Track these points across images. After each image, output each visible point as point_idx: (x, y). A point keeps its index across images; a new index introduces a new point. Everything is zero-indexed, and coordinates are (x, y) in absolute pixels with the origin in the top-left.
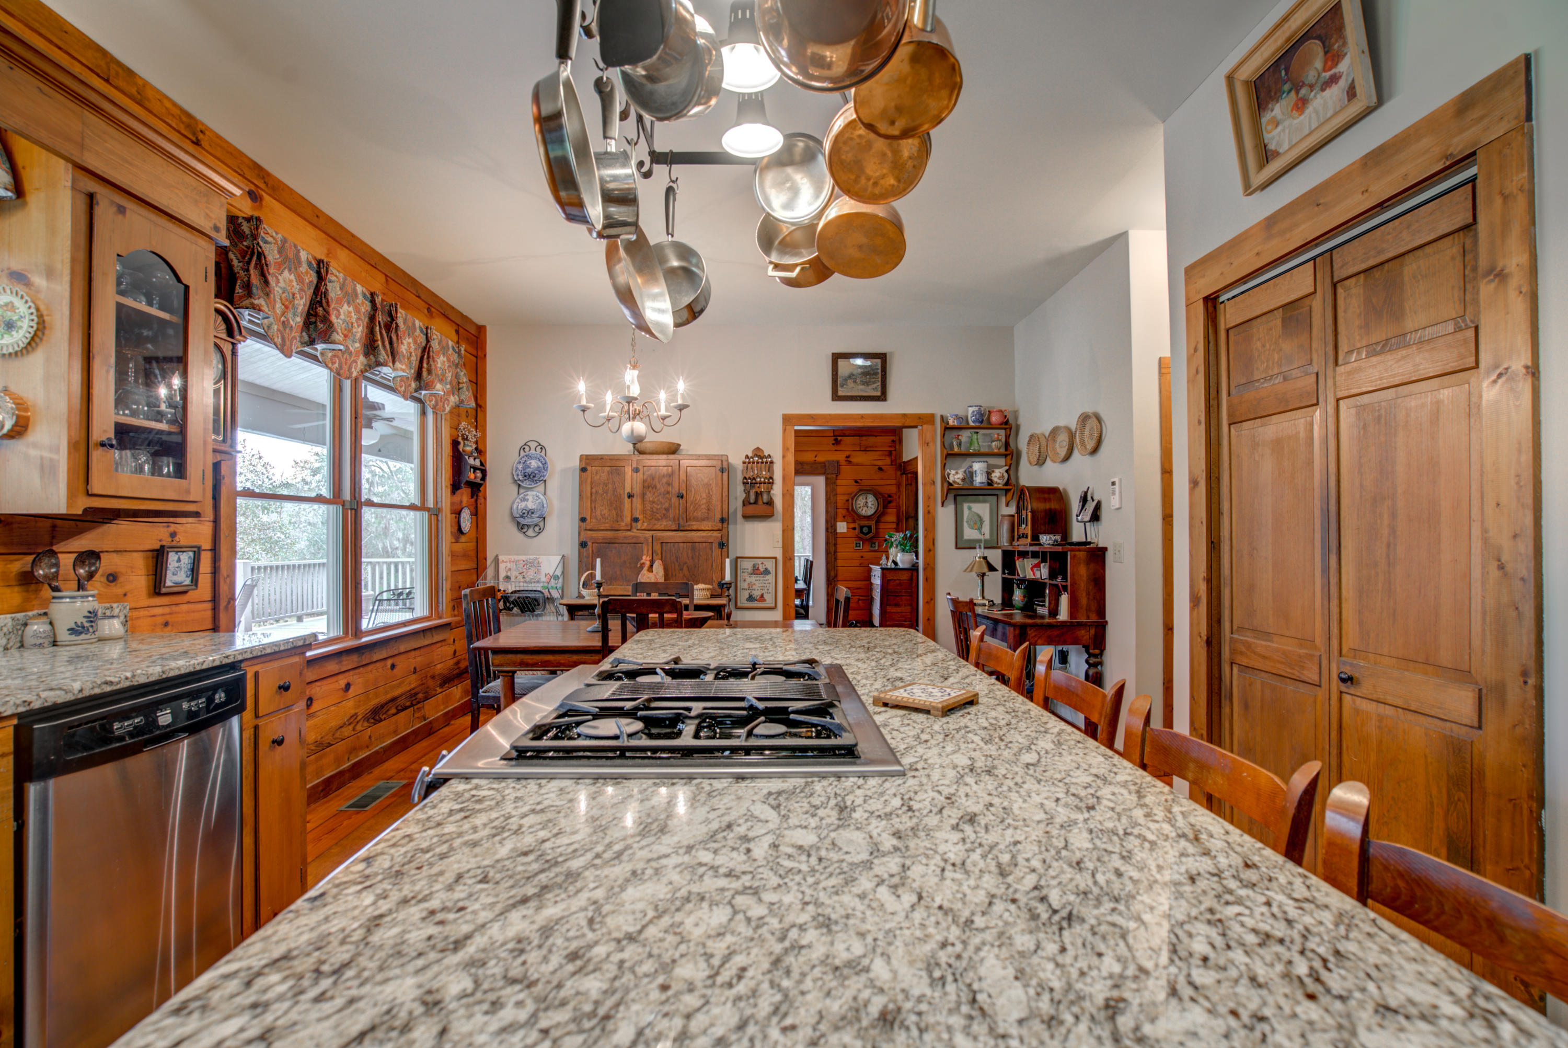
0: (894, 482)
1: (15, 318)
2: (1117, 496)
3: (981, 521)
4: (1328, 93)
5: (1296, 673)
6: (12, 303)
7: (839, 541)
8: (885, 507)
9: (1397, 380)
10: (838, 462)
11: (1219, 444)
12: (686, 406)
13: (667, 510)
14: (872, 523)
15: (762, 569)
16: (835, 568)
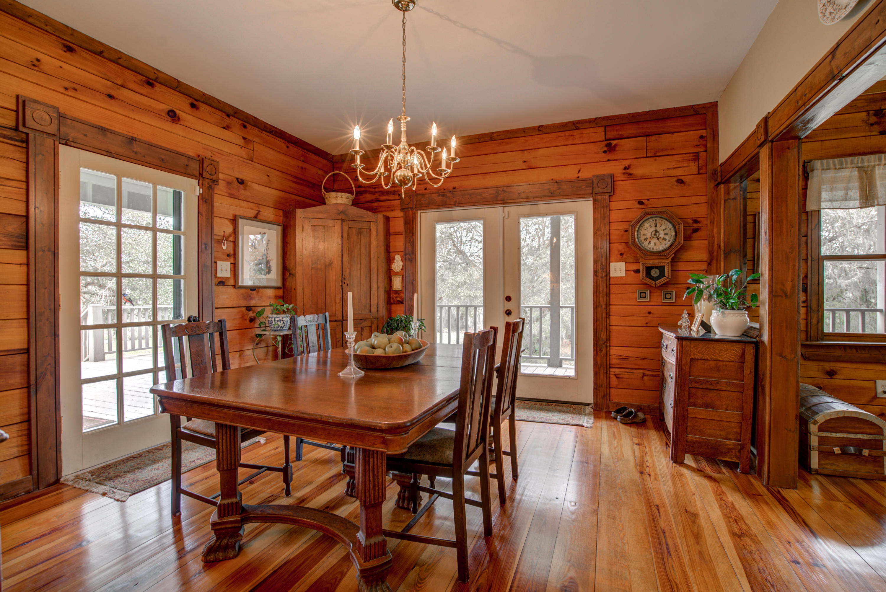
0: (703, 199)
7: (614, 289)
8: (688, 238)
10: (612, 176)
14: (667, 263)
16: (608, 328)
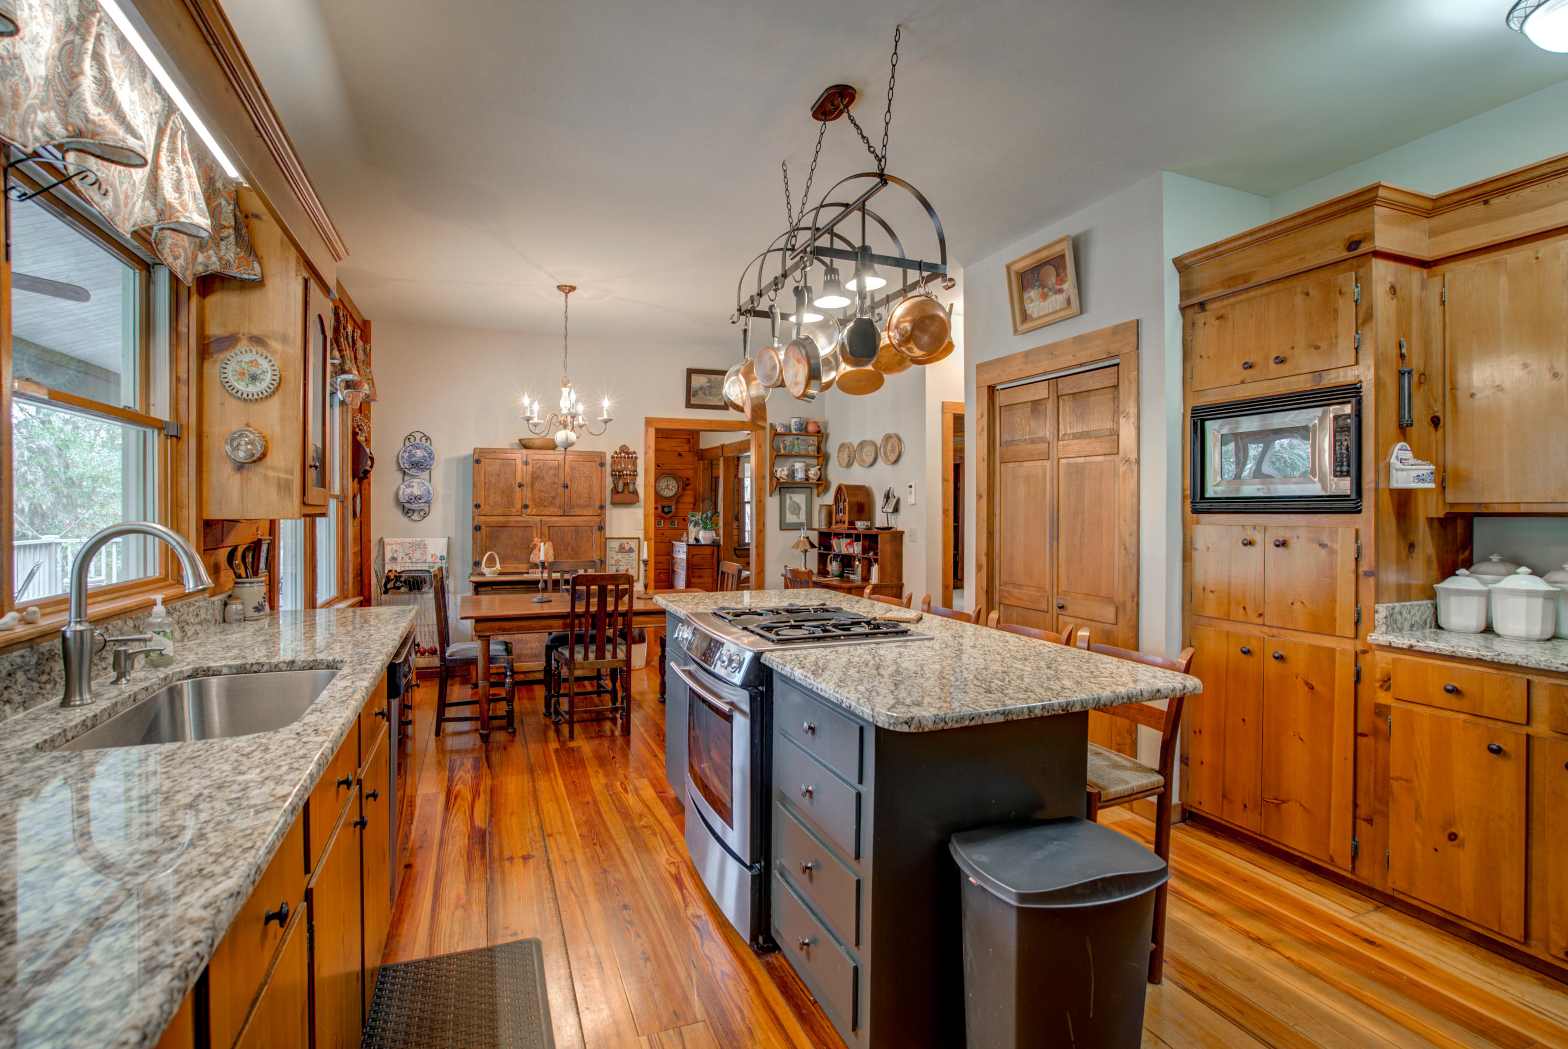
0: (692, 466)
1: (258, 372)
2: (913, 496)
3: (799, 509)
4: (1057, 296)
5: (1036, 607)
6: (256, 360)
8: (684, 489)
9: (1086, 454)
11: (994, 474)
12: (610, 420)
13: (554, 498)
14: (673, 504)
15: (627, 548)
